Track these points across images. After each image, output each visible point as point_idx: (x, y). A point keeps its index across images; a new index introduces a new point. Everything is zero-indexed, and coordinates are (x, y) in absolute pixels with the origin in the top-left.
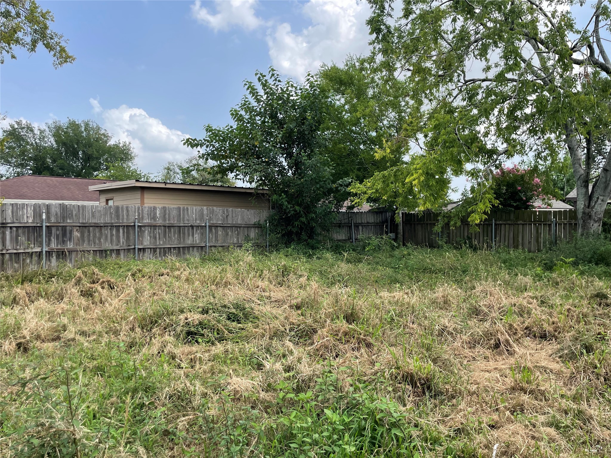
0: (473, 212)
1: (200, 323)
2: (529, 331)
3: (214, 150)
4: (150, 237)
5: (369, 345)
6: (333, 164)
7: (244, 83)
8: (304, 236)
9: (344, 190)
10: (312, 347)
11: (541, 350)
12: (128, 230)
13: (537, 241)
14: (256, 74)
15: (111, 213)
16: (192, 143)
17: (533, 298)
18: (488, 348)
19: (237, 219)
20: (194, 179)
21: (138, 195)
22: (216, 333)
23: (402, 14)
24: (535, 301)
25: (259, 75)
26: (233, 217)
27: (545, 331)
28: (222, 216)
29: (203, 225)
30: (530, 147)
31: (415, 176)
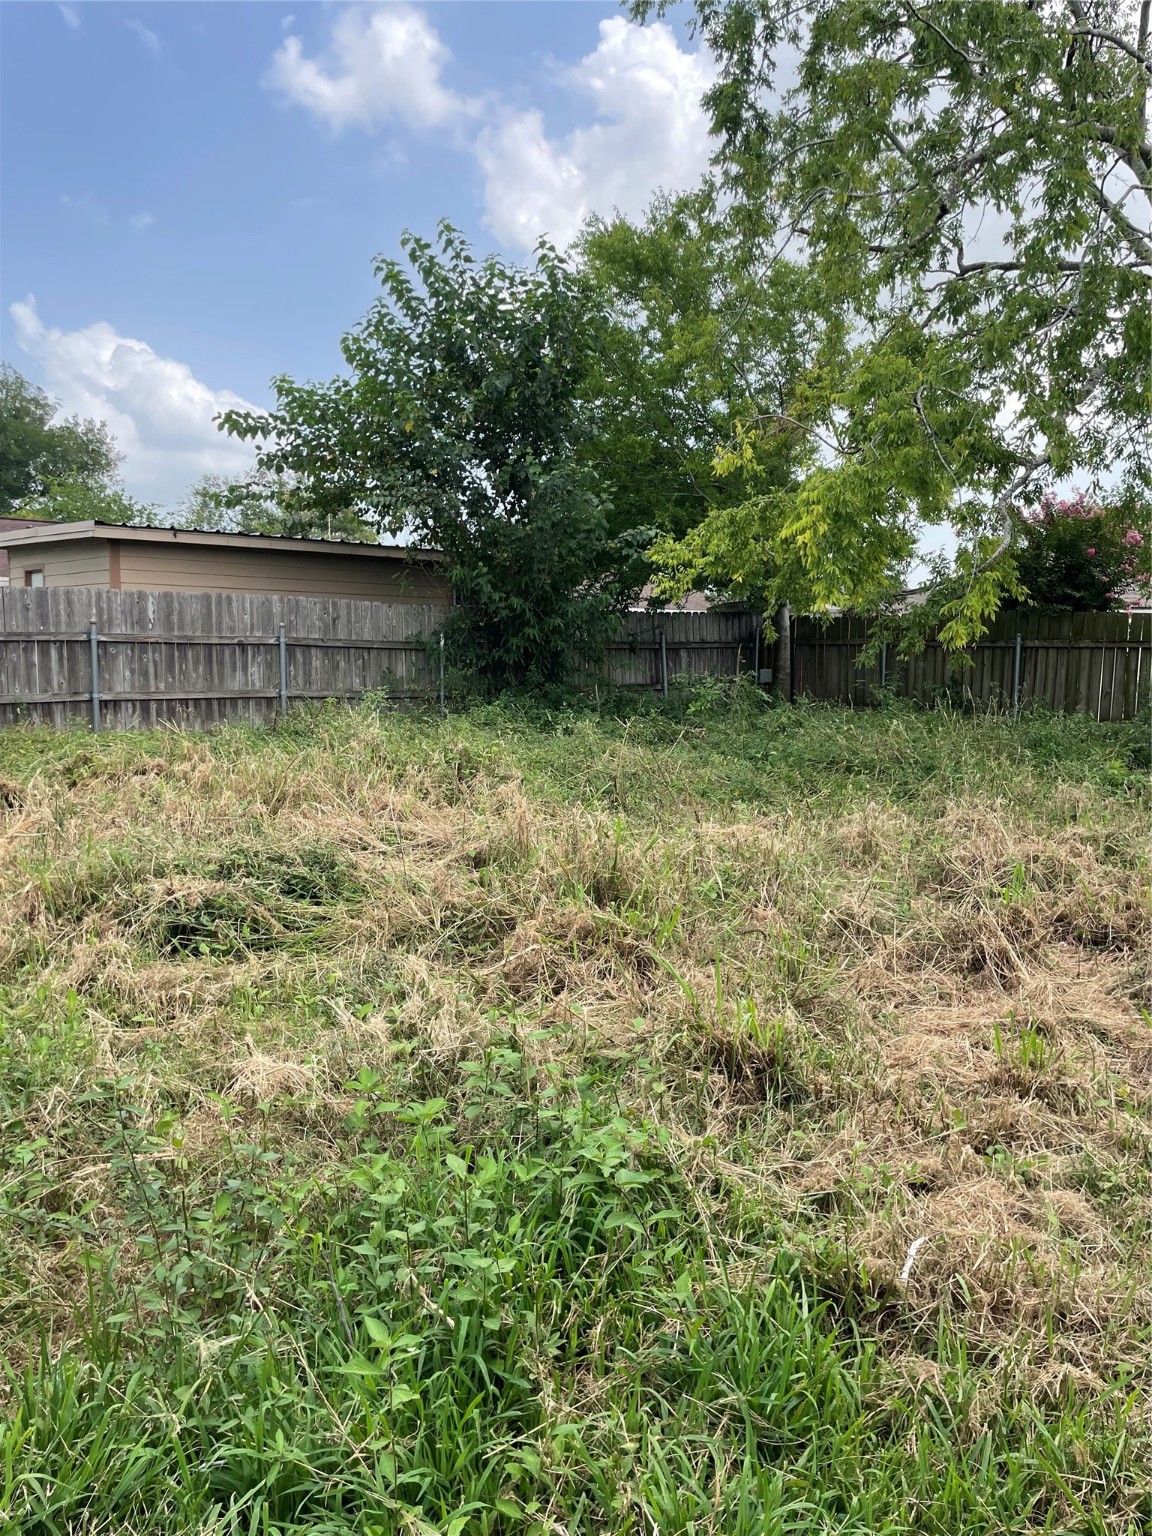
0: (951, 618)
1: (208, 904)
2: (1064, 928)
3: (298, 446)
4: (132, 672)
5: (644, 964)
6: (610, 486)
7: (376, 264)
8: (535, 675)
9: (635, 556)
10: (491, 969)
11: (1089, 975)
12: (71, 651)
13: (1126, 691)
14: (404, 242)
15: (26, 608)
16: (238, 425)
17: (1083, 840)
18: (954, 971)
19: (362, 629)
20: (272, 521)
21: (104, 559)
22: (247, 931)
23: (797, 81)
24: (1090, 849)
25: (411, 245)
26: (349, 621)
27: (1106, 926)
28: (320, 619)
29: (272, 641)
30: (1117, 446)
31: (806, 520)
